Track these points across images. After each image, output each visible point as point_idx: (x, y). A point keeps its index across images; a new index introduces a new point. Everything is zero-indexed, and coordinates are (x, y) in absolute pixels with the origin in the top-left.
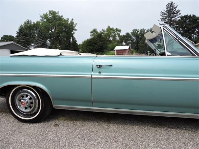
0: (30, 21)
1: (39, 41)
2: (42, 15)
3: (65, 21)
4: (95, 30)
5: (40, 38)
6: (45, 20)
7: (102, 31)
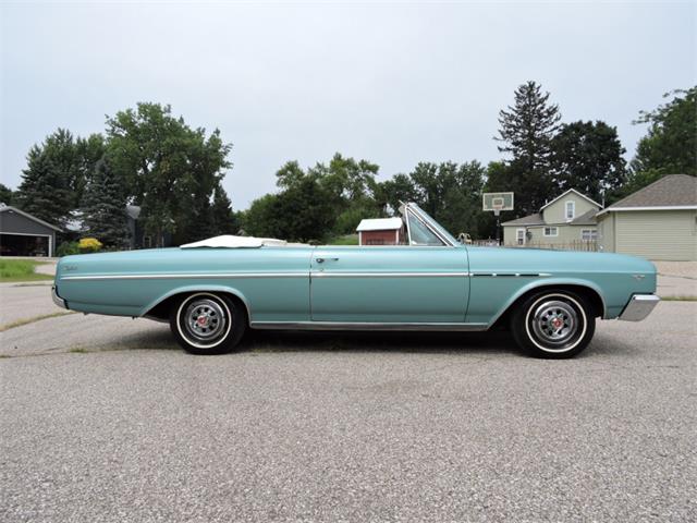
0: (68, 133)
1: (102, 201)
2: (114, 116)
3: (191, 135)
4: (292, 167)
5: (105, 191)
6: (124, 133)
7: (317, 171)
